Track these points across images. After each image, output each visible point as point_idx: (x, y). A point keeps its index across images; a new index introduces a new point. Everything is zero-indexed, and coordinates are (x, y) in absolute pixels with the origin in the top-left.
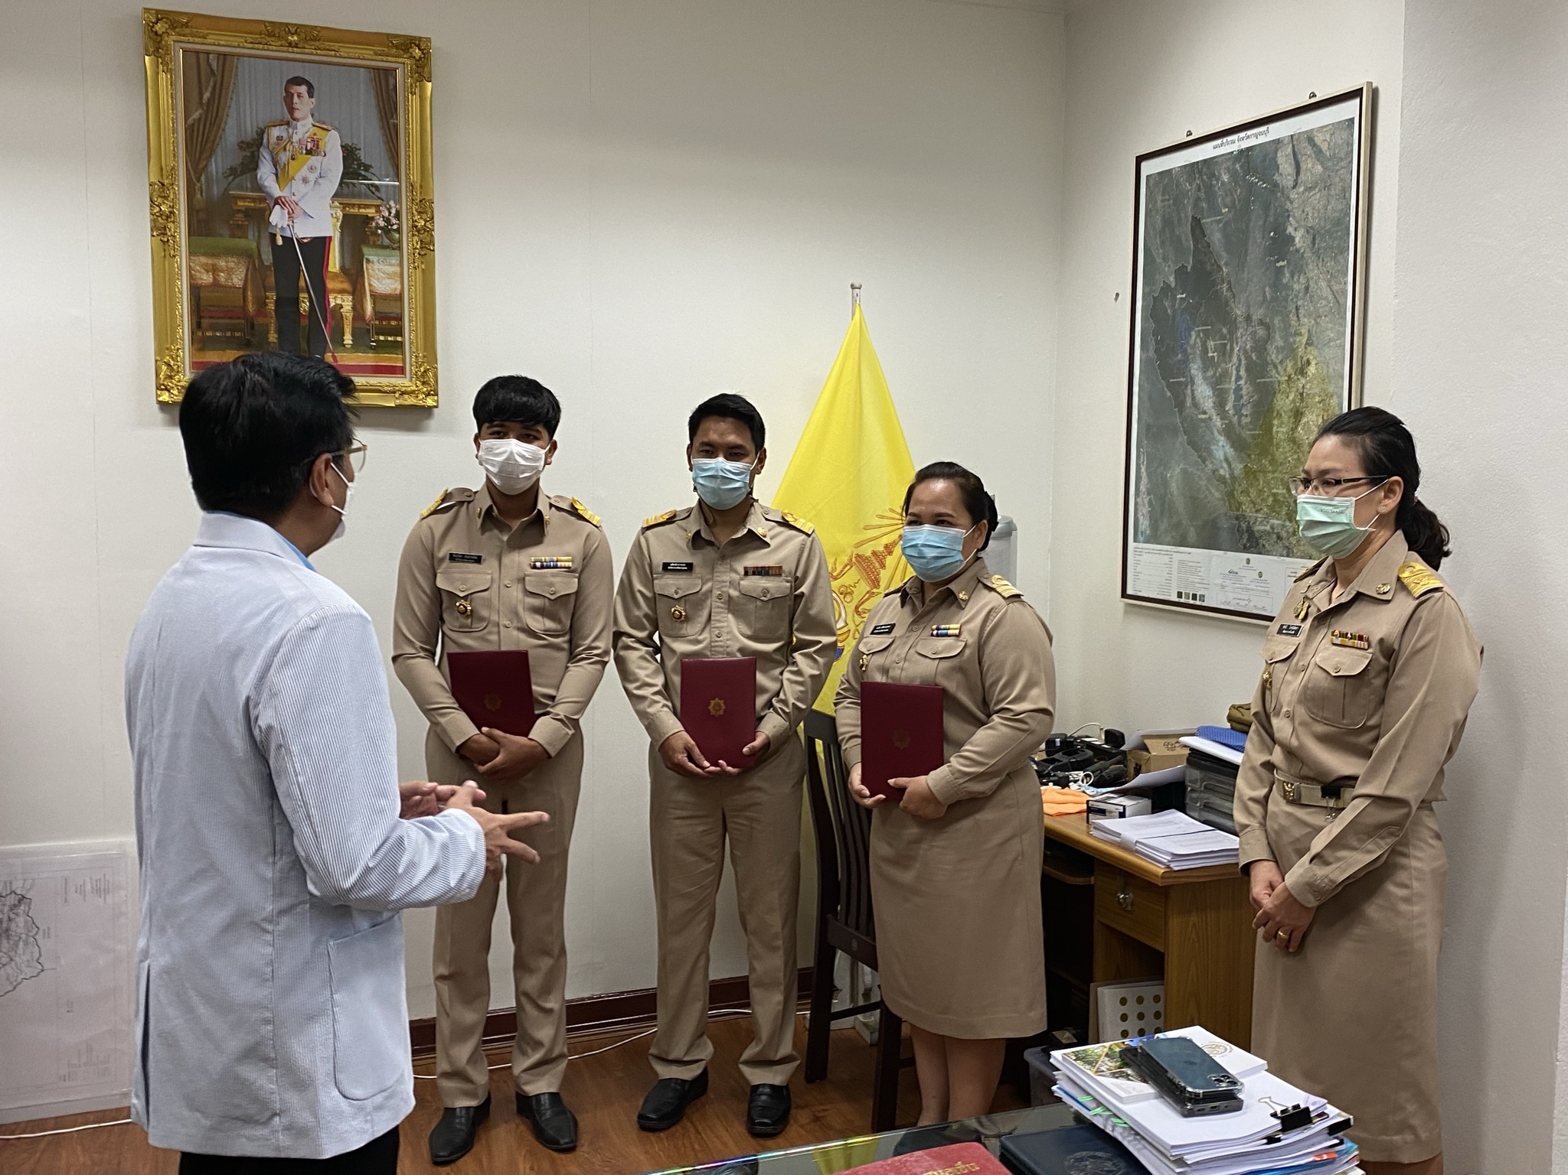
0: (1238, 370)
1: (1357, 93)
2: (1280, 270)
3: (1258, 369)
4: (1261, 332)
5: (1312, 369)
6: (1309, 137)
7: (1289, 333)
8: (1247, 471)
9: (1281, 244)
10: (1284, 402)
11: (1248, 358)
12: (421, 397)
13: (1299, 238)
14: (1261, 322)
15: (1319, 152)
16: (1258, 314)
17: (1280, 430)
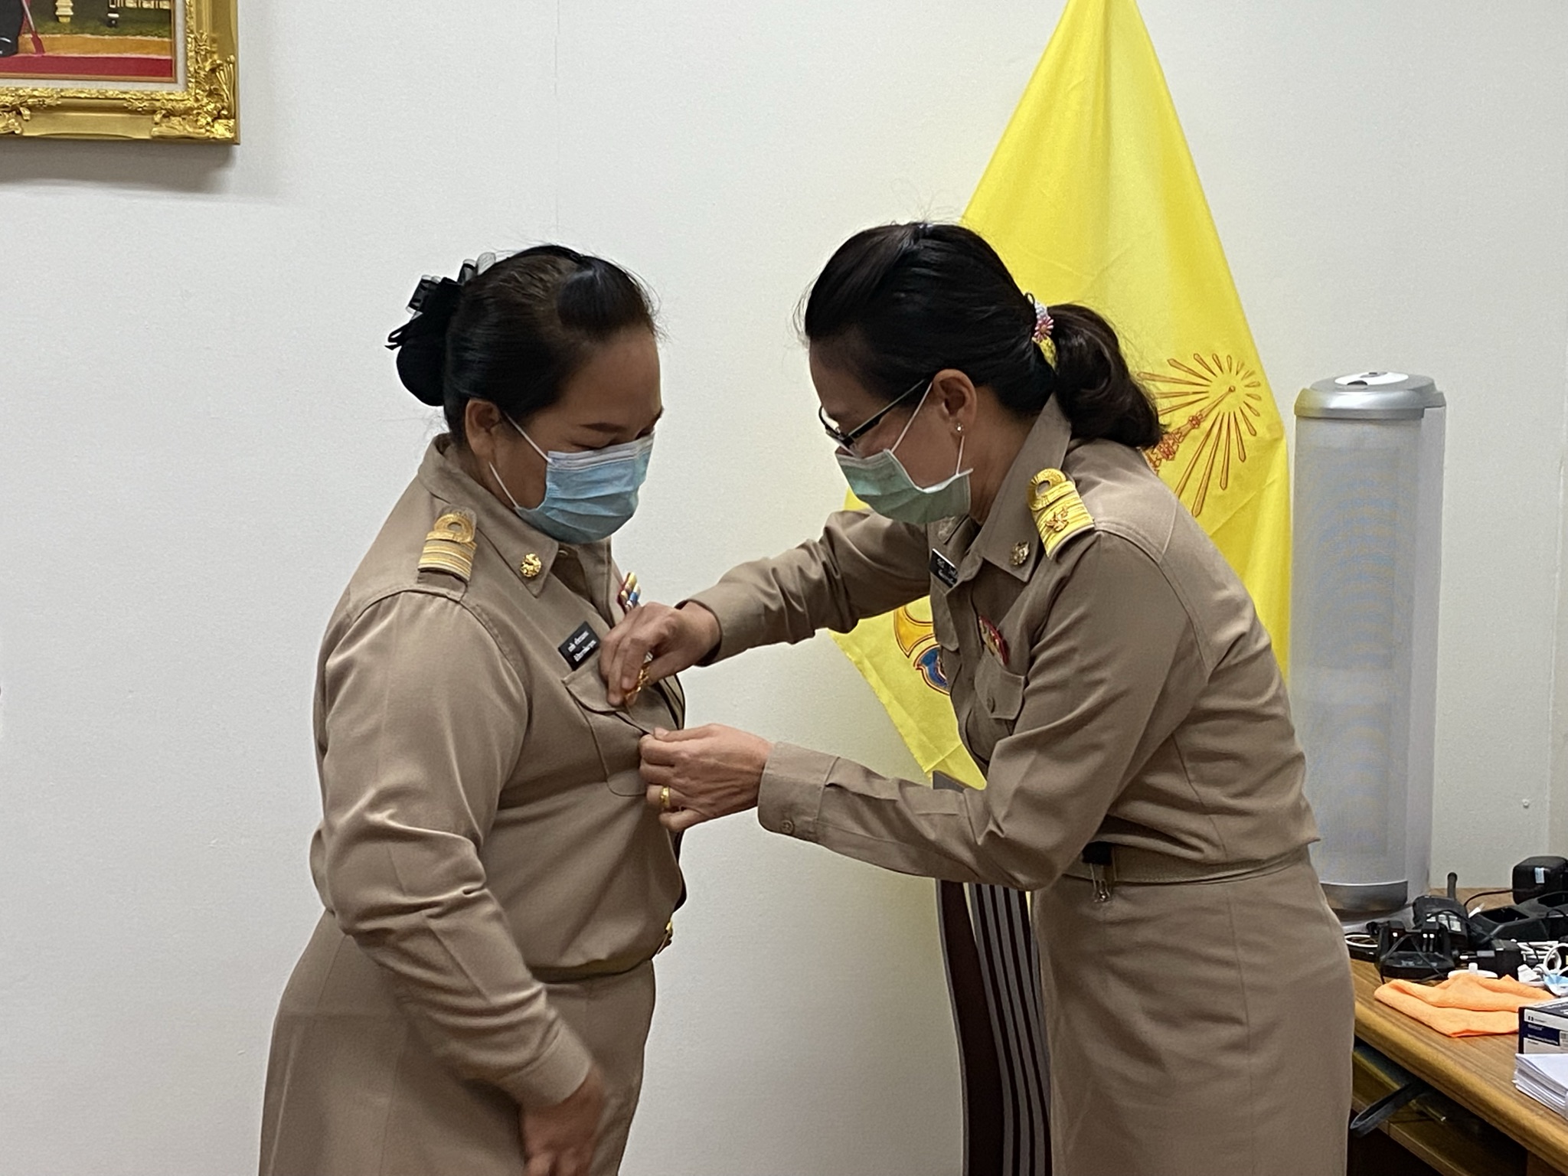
12: (202, 121)
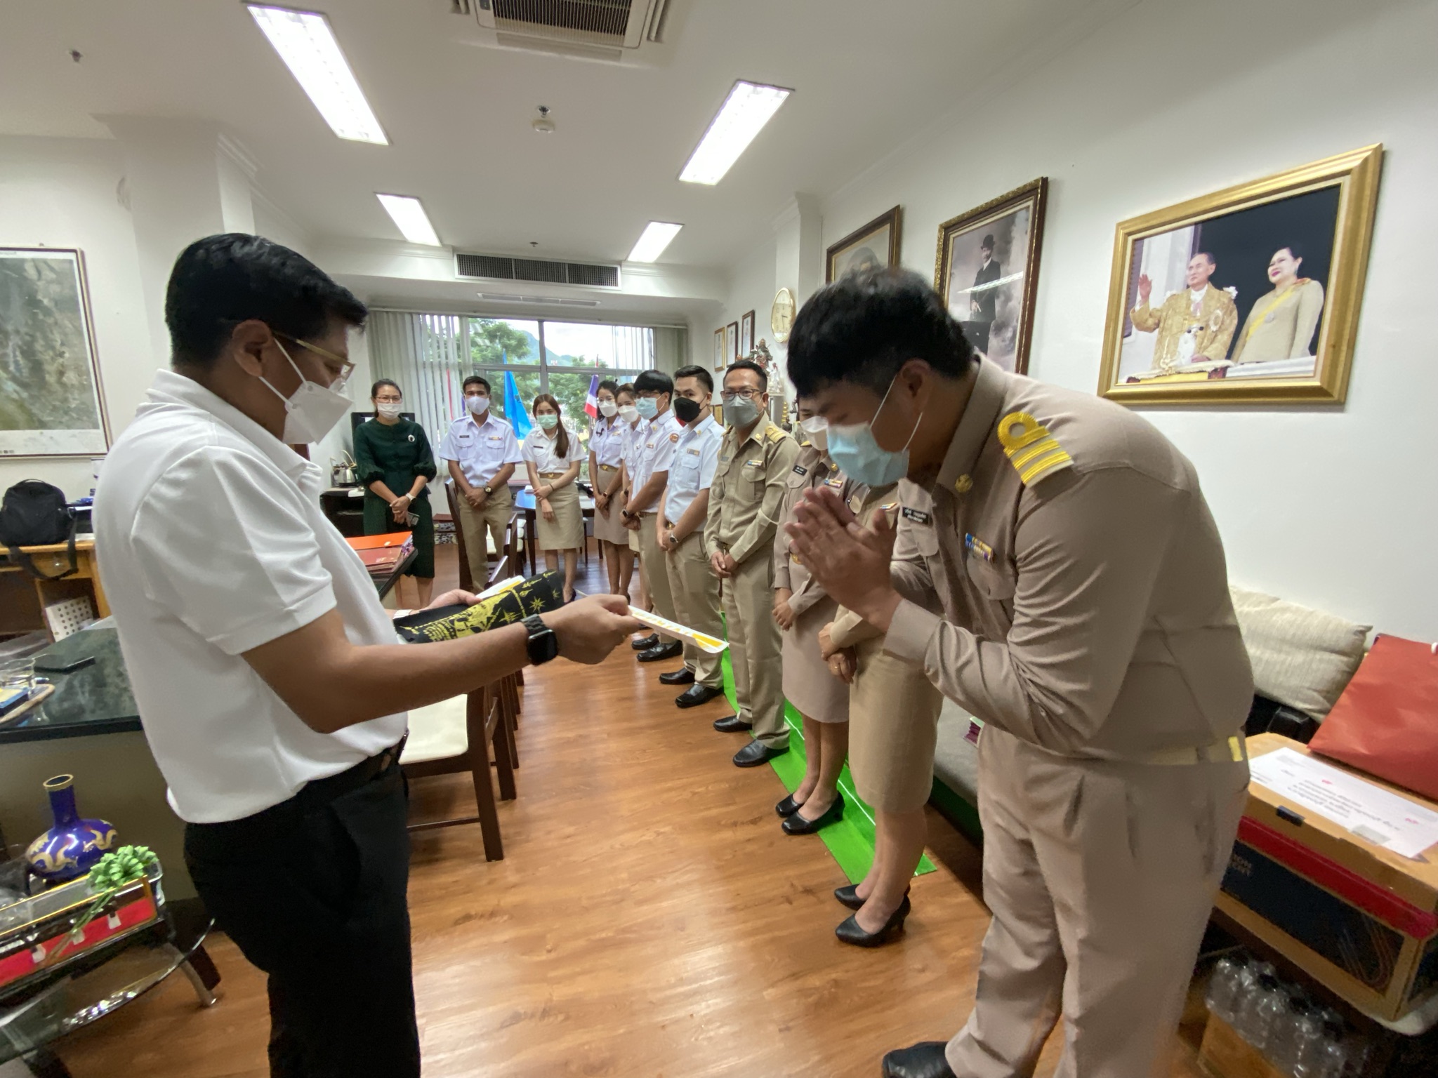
0: (14, 353)
1: (74, 251)
2: (35, 314)
3: (28, 352)
4: (27, 338)
5: (67, 355)
6: (45, 261)
7: (45, 338)
8: (32, 396)
9: (33, 302)
10: (51, 368)
11: (20, 347)
13: (46, 302)
14: (27, 334)
15: (52, 269)
16: (23, 330)
17: (51, 379)
